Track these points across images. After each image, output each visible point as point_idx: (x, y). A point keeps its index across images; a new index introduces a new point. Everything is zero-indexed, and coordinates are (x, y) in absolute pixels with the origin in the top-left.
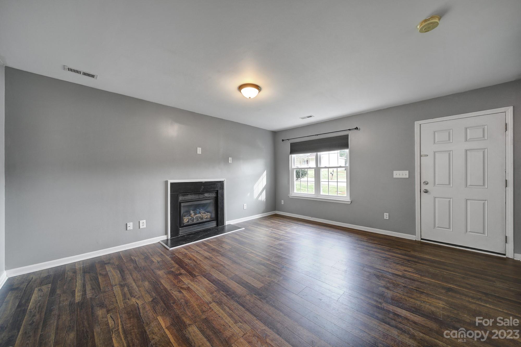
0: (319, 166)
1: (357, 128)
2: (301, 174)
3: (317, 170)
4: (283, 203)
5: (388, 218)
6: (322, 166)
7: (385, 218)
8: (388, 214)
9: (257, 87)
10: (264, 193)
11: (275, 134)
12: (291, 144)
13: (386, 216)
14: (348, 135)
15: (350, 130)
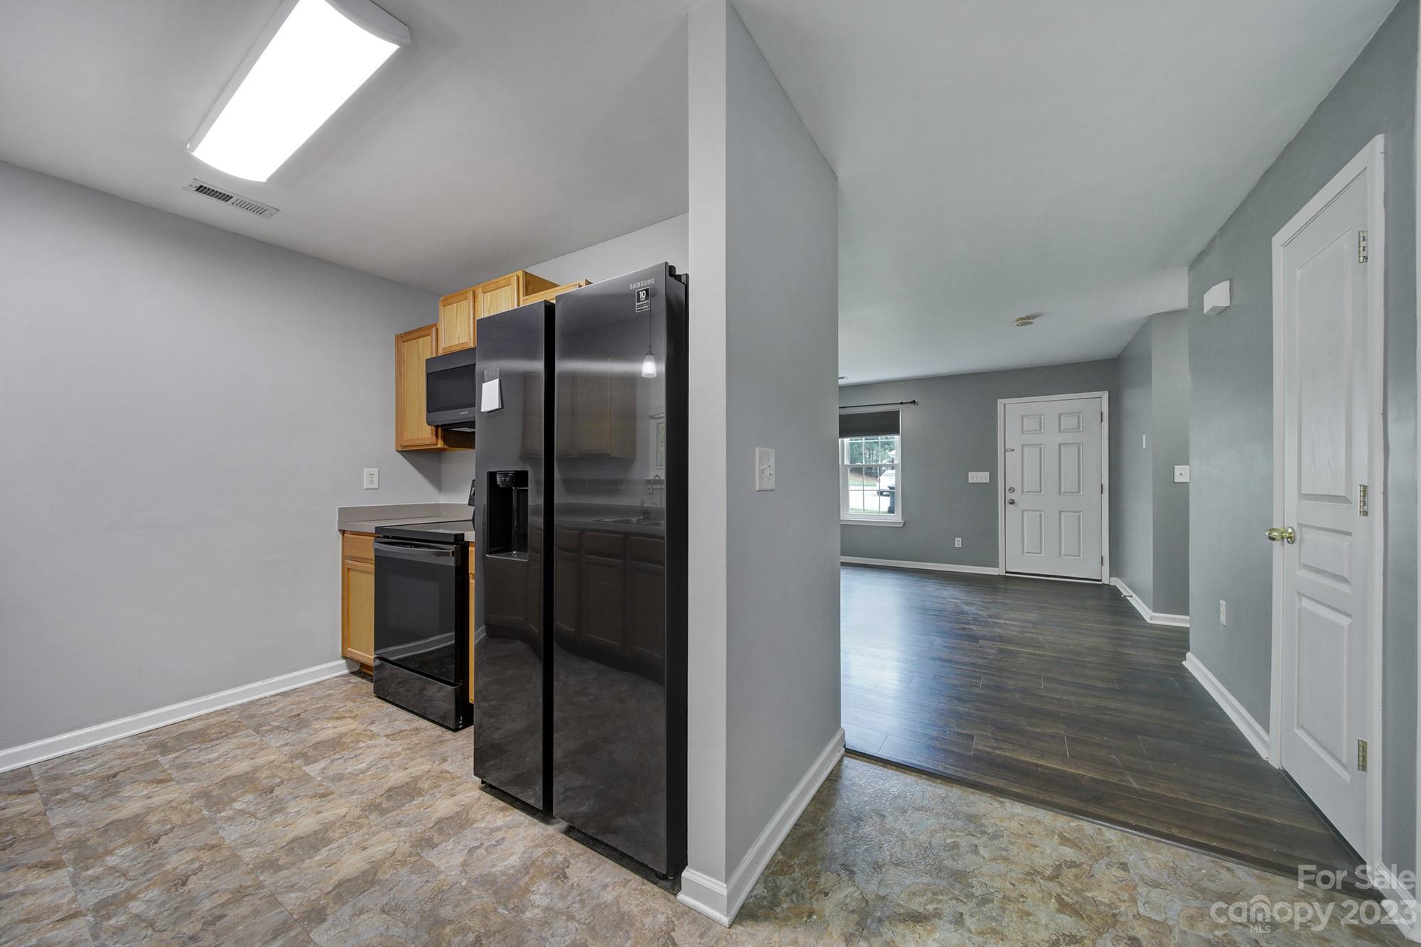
0: (846, 463)
1: (914, 402)
5: (960, 547)
7: (956, 546)
8: (960, 539)
13: (958, 542)
14: (899, 411)
15: (902, 403)
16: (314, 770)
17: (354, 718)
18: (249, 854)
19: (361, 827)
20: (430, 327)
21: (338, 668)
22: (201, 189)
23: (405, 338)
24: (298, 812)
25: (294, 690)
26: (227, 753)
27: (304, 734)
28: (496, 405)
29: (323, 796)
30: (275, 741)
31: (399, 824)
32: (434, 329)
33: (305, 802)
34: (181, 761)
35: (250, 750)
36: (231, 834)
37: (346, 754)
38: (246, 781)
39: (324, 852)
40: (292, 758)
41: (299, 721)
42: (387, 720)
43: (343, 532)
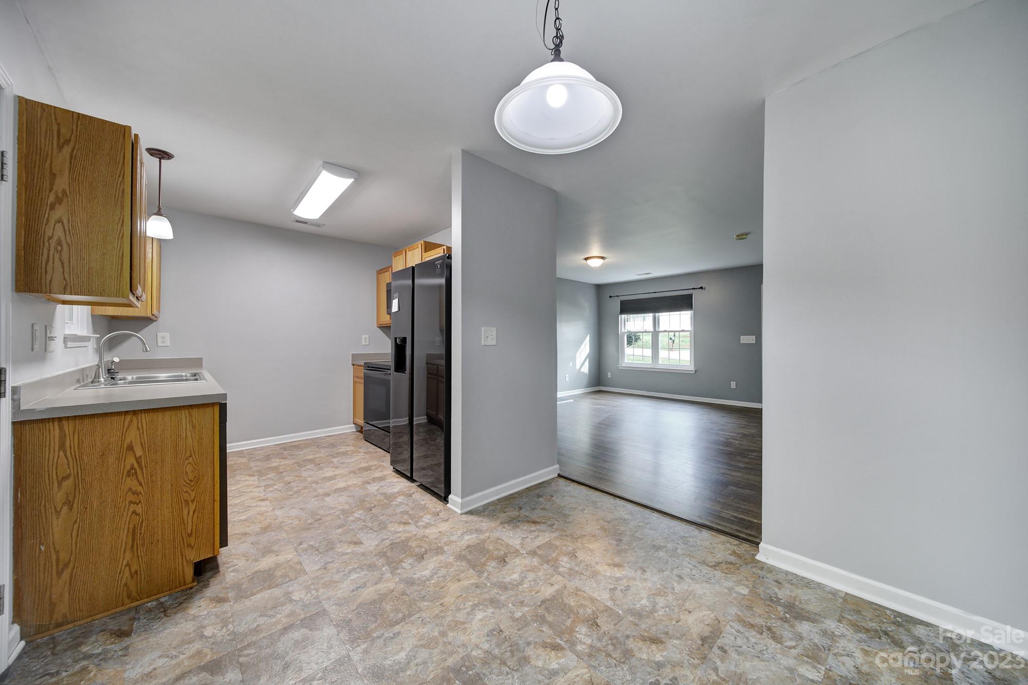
0: (657, 330)
1: (701, 288)
2: (632, 339)
3: (655, 334)
4: (609, 376)
5: (735, 388)
6: (661, 329)
7: (732, 387)
8: (735, 383)
9: (603, 258)
10: (587, 363)
11: (599, 288)
12: (621, 301)
13: (733, 385)
14: (692, 294)
15: (694, 289)
16: (335, 460)
17: (354, 446)
18: (310, 479)
19: (347, 476)
20: (389, 267)
21: (350, 428)
22: (297, 221)
23: (380, 272)
24: (327, 471)
25: (334, 435)
26: (305, 453)
27: (334, 450)
28: (397, 310)
29: (337, 467)
30: (323, 451)
31: (360, 477)
32: (390, 269)
33: (330, 469)
34: (290, 454)
35: (314, 453)
36: (305, 474)
37: (348, 457)
38: (311, 461)
39: (333, 481)
40: (328, 456)
41: (333, 445)
42: (366, 448)
43: (354, 365)
